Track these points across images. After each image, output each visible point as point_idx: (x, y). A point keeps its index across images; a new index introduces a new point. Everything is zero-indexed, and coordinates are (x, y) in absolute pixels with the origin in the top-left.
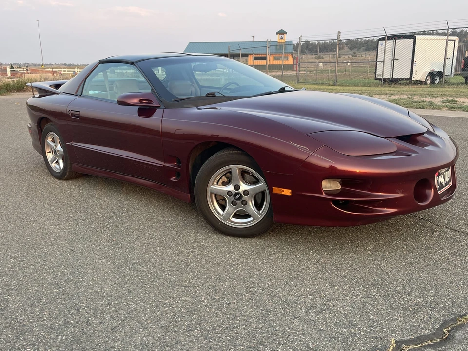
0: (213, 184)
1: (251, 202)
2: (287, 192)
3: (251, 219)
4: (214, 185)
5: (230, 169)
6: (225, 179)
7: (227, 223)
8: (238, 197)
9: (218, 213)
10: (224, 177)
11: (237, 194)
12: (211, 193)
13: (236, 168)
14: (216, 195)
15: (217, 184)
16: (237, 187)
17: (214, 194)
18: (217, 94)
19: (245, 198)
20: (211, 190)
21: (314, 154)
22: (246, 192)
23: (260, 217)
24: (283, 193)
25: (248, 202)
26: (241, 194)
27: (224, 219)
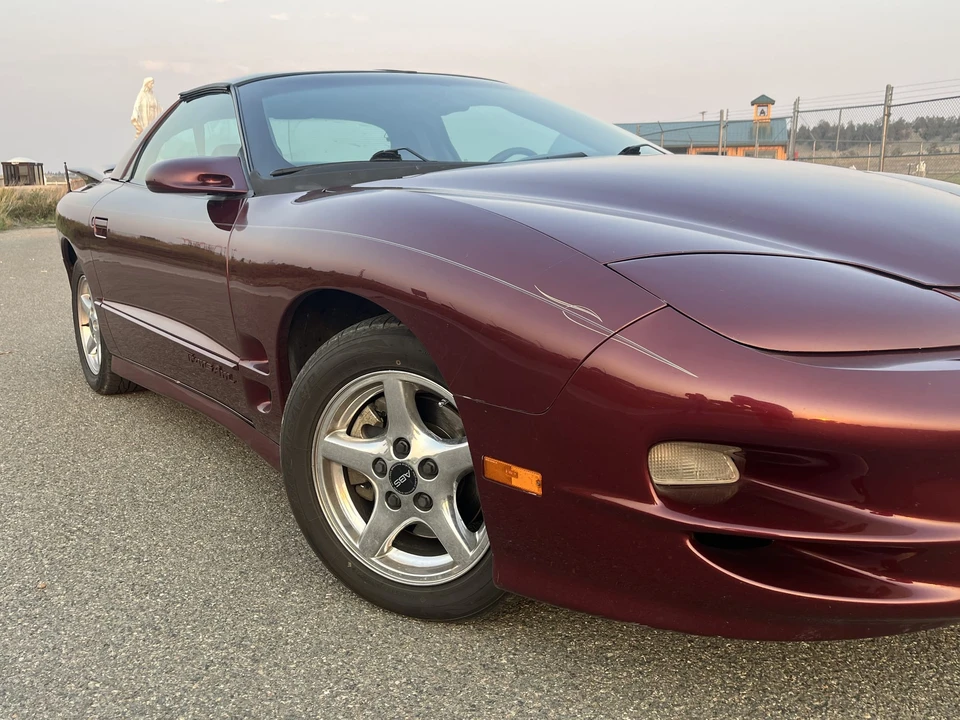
0: (331, 431)
1: (450, 498)
2: (528, 481)
3: (446, 559)
4: (335, 436)
5: (380, 383)
6: (370, 417)
7: (374, 564)
8: (402, 479)
9: (349, 527)
10: (368, 409)
11: (400, 469)
12: (327, 462)
13: (396, 383)
14: (346, 470)
15: (349, 433)
16: (402, 447)
17: (338, 463)
18: (405, 156)
19: (424, 484)
20: (324, 450)
21: (621, 339)
22: (429, 466)
23: (473, 555)
24: (515, 482)
25: (434, 498)
26: (412, 472)
27: (363, 550)
